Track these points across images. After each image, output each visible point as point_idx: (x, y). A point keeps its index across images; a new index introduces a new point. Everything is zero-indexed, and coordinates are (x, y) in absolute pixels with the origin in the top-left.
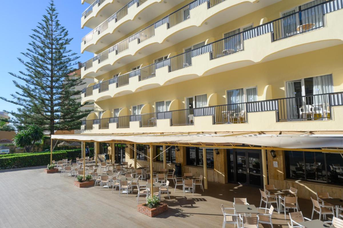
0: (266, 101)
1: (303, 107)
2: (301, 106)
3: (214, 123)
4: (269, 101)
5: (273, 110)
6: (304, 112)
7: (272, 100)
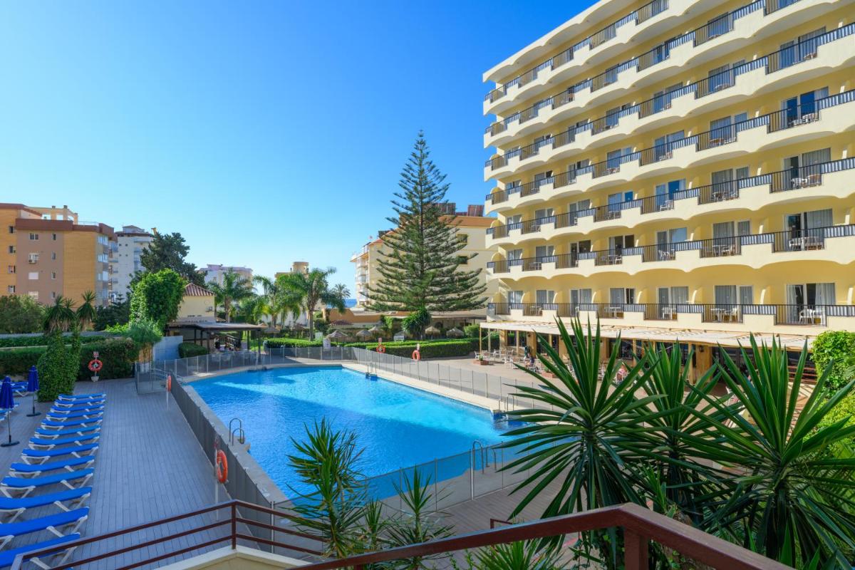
0: (764, 305)
1: (804, 311)
2: (802, 308)
3: (703, 321)
4: (767, 305)
5: (771, 314)
6: (805, 317)
7: (770, 305)
